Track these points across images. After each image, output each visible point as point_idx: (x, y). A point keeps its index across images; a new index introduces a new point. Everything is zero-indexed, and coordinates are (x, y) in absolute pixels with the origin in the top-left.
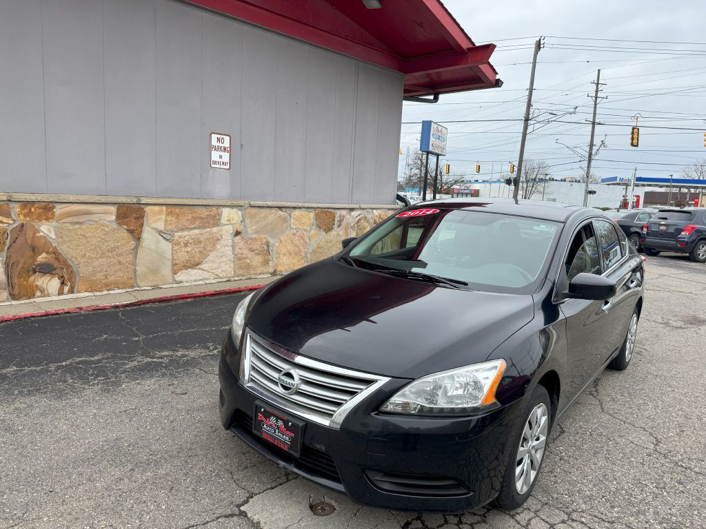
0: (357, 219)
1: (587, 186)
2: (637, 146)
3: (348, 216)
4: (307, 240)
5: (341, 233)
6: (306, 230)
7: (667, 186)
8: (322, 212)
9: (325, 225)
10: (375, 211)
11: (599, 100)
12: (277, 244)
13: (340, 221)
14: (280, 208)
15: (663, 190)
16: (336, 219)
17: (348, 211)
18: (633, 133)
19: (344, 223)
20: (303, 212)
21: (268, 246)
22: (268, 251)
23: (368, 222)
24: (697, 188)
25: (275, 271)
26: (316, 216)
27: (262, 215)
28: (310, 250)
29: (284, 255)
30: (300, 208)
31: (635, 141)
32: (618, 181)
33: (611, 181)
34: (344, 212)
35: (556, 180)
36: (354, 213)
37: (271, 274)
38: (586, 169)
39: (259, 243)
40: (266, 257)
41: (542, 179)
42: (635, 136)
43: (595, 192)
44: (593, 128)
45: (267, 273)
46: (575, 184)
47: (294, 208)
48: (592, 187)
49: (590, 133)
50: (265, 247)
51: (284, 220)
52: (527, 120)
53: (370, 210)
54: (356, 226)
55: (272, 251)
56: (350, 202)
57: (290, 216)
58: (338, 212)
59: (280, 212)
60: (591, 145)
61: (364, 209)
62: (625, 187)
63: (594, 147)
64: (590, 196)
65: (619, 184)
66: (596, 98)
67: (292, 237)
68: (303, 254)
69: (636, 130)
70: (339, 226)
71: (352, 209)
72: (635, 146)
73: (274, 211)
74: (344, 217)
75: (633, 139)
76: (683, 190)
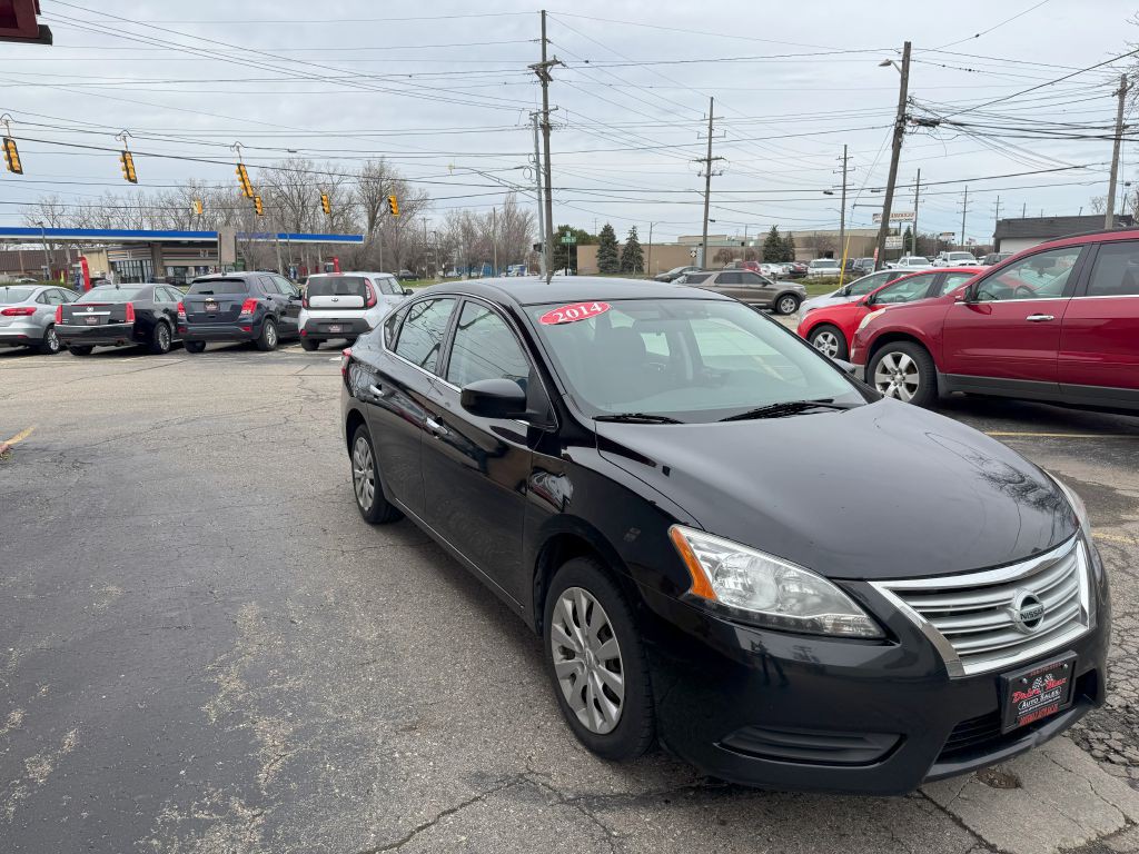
2: (20, 172)
7: (40, 241)
15: (38, 247)
18: (7, 149)
31: (15, 163)
42: (13, 154)
69: (10, 144)
72: (17, 172)
75: (10, 159)
76: (57, 247)
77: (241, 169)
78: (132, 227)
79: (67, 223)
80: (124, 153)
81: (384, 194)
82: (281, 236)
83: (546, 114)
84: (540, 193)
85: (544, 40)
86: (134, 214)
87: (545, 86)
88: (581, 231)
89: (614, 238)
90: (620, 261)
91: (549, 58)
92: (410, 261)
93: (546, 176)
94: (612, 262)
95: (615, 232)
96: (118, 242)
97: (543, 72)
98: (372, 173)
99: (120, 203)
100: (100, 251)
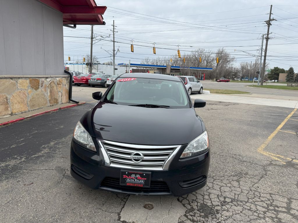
0: (50, 82)
1: (114, 67)
2: (133, 52)
3: (45, 81)
4: (27, 95)
5: (43, 90)
6: (26, 89)
8: (33, 80)
9: (35, 86)
10: (57, 78)
11: (115, 32)
12: (11, 98)
13: (42, 84)
14: (11, 78)
16: (40, 83)
17: (45, 79)
18: (131, 47)
19: (44, 85)
20: (23, 80)
21: (7, 100)
22: (7, 102)
23: (54, 84)
24: (148, 67)
25: (12, 113)
26: (30, 82)
27: (2, 83)
28: (29, 100)
29: (16, 103)
30: (22, 78)
31: (132, 50)
32: (124, 65)
33: (121, 65)
34: (43, 79)
35: (101, 64)
36: (48, 80)
37: (10, 114)
38: (113, 60)
39: (2, 98)
40: (7, 106)
41: (95, 63)
42: (132, 48)
43: (117, 69)
44: (114, 43)
45: (8, 114)
46: (108, 66)
47: (19, 78)
48: (116, 67)
49: (113, 45)
50: (5, 100)
51: (14, 85)
52: (92, 38)
53: (55, 78)
54: (49, 86)
55: (9, 102)
56: (44, 74)
57: (17, 82)
58: (40, 79)
59: (11, 81)
60: (114, 51)
61: (52, 77)
62: (126, 67)
63: (115, 51)
64: (116, 70)
65: (124, 66)
66: (114, 31)
67: (19, 93)
68: (26, 102)
69: (132, 46)
70: (42, 86)
71: (47, 78)
73: (8, 80)
74: (44, 82)
75: (132, 49)
76: (144, 68)
77: (178, 51)
78: (162, 65)
79: (150, 64)
80: (154, 47)
81: (222, 57)
82: (191, 68)
83: (268, 35)
84: (261, 57)
85: (271, 13)
86: (163, 62)
87: (269, 27)
88: (282, 69)
89: (293, 71)
90: (295, 79)
91: (272, 18)
92: (225, 75)
93: (265, 52)
94: (291, 79)
95: (294, 70)
96: (156, 68)
97: (269, 23)
98: (219, 52)
99: (161, 59)
100: (153, 70)
